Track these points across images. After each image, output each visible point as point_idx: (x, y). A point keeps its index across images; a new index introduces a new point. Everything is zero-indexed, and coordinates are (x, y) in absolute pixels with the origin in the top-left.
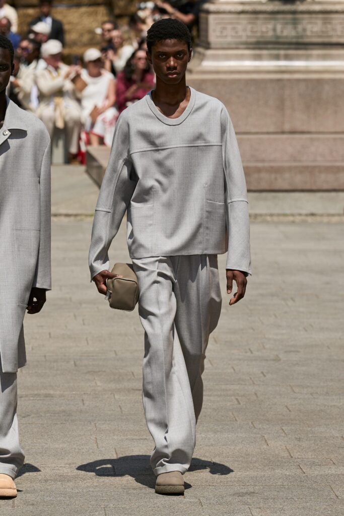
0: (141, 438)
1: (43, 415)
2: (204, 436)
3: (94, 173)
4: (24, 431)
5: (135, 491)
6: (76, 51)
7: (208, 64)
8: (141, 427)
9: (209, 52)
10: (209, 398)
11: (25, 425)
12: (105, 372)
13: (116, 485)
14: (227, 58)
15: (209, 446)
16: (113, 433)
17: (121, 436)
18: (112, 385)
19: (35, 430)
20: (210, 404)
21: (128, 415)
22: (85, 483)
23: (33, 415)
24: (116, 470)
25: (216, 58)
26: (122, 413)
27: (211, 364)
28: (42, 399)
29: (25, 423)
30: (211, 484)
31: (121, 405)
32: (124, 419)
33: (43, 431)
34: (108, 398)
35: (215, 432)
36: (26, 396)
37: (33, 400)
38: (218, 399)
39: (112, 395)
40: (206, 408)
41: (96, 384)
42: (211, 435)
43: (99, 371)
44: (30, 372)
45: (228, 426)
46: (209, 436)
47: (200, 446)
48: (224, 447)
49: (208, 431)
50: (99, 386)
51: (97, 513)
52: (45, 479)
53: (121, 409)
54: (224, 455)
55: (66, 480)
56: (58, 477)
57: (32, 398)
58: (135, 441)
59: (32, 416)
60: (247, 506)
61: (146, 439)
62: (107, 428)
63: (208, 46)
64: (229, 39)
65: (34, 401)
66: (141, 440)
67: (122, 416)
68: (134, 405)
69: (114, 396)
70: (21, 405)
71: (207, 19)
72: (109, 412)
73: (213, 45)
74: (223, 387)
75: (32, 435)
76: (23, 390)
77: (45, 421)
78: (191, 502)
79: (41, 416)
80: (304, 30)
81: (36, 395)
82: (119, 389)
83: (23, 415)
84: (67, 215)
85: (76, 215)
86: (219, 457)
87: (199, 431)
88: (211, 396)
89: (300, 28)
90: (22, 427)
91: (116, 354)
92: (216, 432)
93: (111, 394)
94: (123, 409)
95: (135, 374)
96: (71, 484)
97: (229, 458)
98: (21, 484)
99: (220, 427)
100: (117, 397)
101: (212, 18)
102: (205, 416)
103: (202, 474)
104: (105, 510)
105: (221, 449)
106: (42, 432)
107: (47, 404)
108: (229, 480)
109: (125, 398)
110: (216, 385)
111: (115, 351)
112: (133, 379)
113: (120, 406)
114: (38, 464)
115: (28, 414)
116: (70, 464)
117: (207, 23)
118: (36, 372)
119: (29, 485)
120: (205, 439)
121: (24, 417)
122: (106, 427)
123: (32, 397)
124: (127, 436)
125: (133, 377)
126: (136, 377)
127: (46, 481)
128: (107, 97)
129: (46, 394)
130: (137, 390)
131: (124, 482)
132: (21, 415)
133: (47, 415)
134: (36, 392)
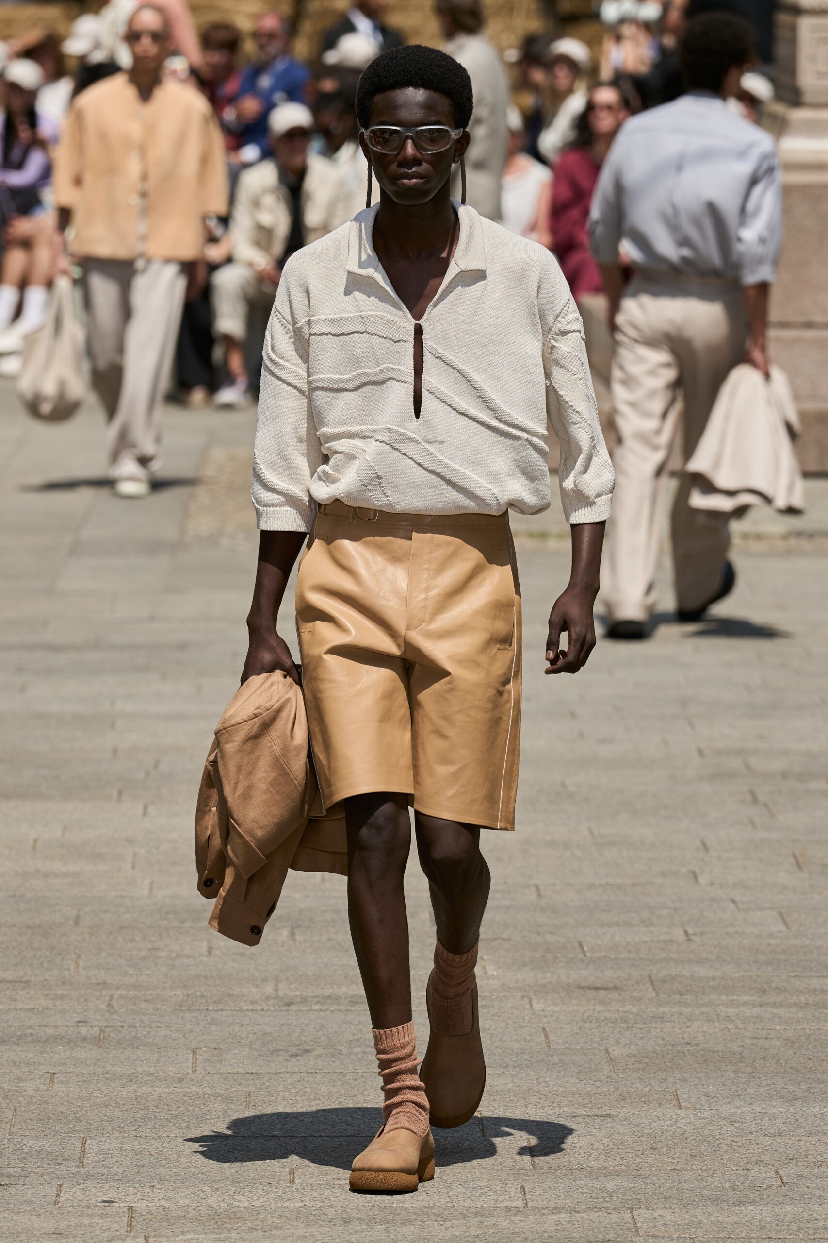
0: (596, 1111)
1: (345, 1051)
2: (759, 1109)
4: (293, 1091)
7: (794, 146)
8: (598, 1084)
9: (798, 115)
10: (775, 1011)
11: (296, 1077)
12: (508, 940)
13: (528, 1234)
15: (772, 1136)
16: (525, 1099)
17: (544, 1107)
18: (528, 976)
19: (324, 1089)
20: (778, 1028)
21: (563, 1054)
22: (447, 1229)
23: (318, 1051)
24: (528, 1196)
26: (549, 1046)
27: (786, 924)
28: (343, 1008)
29: (297, 1070)
30: (773, 1235)
31: (547, 1029)
32: (554, 1064)
33: (343, 1092)
34: (514, 1008)
35: (789, 1101)
36: (304, 1000)
37: (321, 1010)
38: (800, 1014)
39: (526, 1000)
40: (767, 1038)
41: (486, 973)
42: (777, 1107)
43: (494, 940)
44: (316, 938)
45: (822, 1086)
46: (772, 1110)
47: (750, 1136)
48: (810, 1139)
49: (771, 1098)
50: (492, 977)
52: (345, 1215)
53: (547, 1037)
54: (811, 1159)
55: (398, 1218)
56: (377, 1212)
57: (317, 1007)
58: (580, 1119)
59: (314, 1053)
61: (608, 1115)
62: (510, 1085)
63: (796, 98)
65: (322, 1014)
66: (598, 1120)
67: (548, 1055)
68: (580, 1028)
69: (531, 1005)
70: (289, 1024)
71: (793, 29)
72: (516, 1046)
73: (808, 98)
74: (814, 983)
75: (313, 1103)
76: (294, 985)
77: (350, 1067)
79: (340, 1052)
81: (329, 997)
82: (544, 986)
83: (294, 1050)
86: (797, 1164)
87: (748, 1098)
88: (781, 1005)
90: (289, 1081)
91: (540, 896)
92: (791, 1099)
93: (523, 997)
94: (552, 1037)
95: (585, 948)
96: (410, 1230)
97: (822, 1169)
98: (281, 1229)
99: (803, 1086)
100: (537, 1006)
101: (806, 26)
102: (764, 1058)
103: (750, 1208)
105: (802, 1143)
106: (341, 1096)
107: (356, 1022)
108: (821, 1224)
109: (557, 1009)
110: (795, 976)
111: (537, 887)
112: (582, 961)
113: (544, 1029)
114: (328, 1177)
115: (307, 1048)
117: (793, 41)
118: (330, 939)
119: (301, 1232)
120: (763, 1117)
121: (296, 1055)
122: (506, 1084)
123: (318, 1002)
124: (559, 1107)
125: (581, 956)
126: (588, 954)
127: (347, 1221)
129: (352, 997)
130: (589, 988)
131: (549, 1227)
132: (287, 1051)
133: (355, 1050)
134: (328, 991)
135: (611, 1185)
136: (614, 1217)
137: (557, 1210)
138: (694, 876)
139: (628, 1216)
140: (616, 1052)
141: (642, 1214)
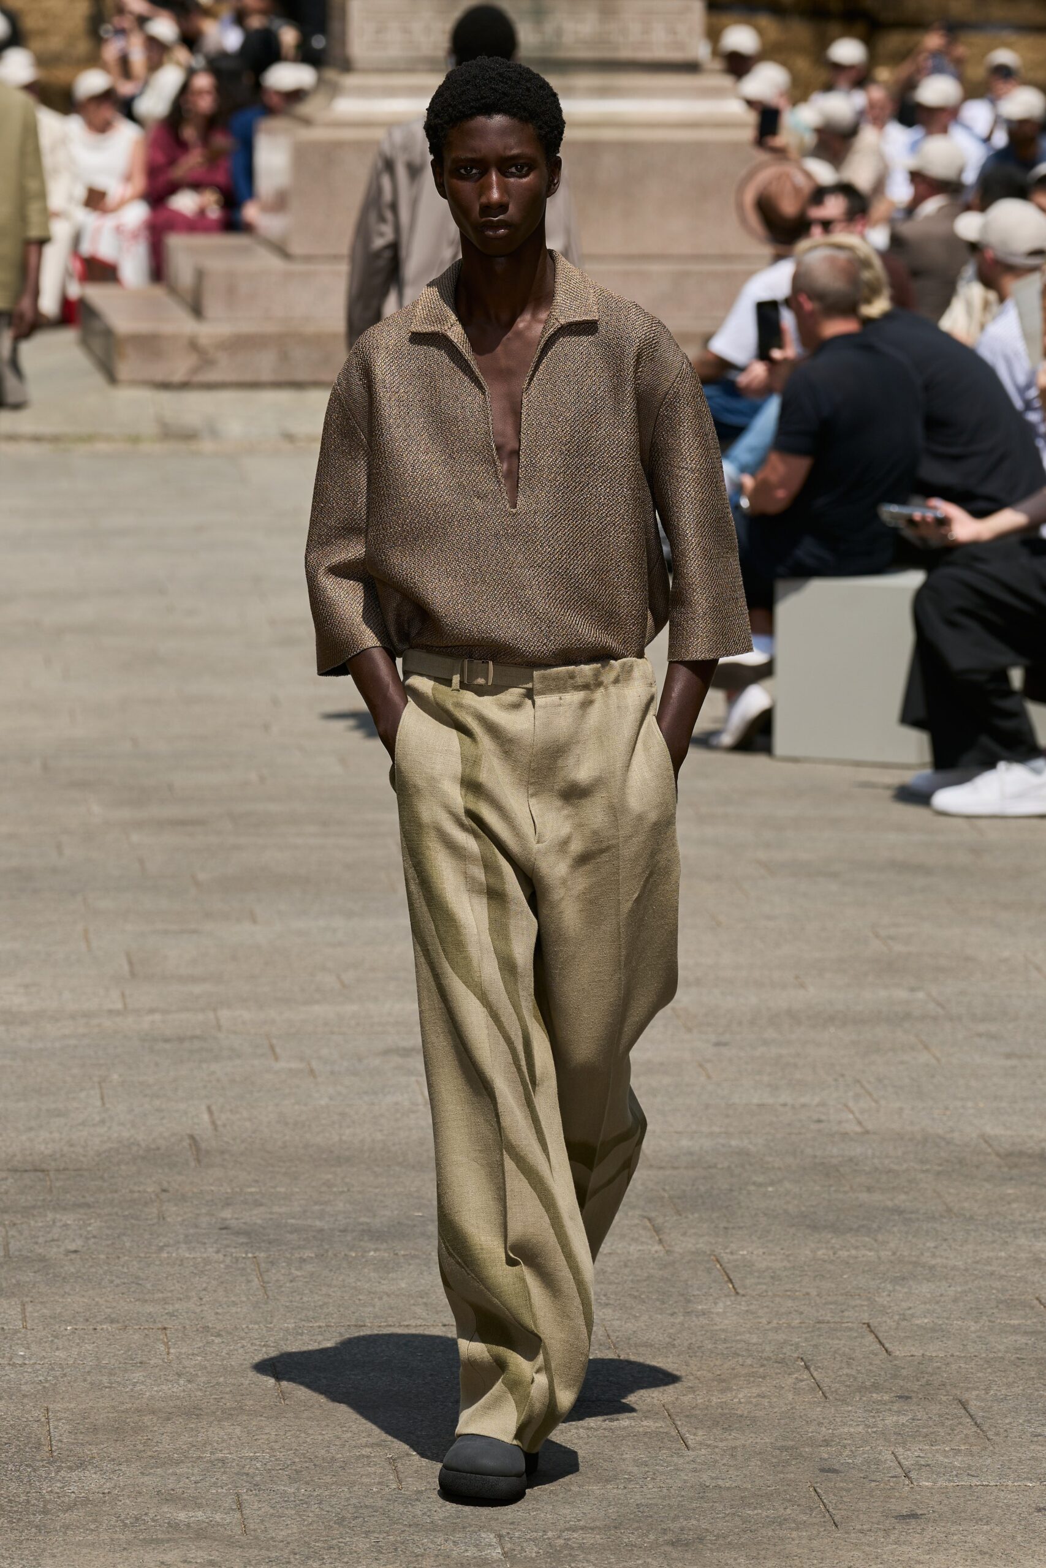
2: (322, 924)
3: (97, 343)
5: (168, 1046)
6: (59, 75)
7: (347, 106)
9: (350, 81)
10: (335, 840)
12: (109, 783)
13: (128, 1032)
14: (390, 92)
16: (124, 917)
17: (140, 924)
18: (125, 813)
20: (338, 855)
21: (157, 879)
25: (364, 92)
26: (144, 873)
31: (143, 857)
32: (149, 888)
39: (125, 834)
41: (90, 811)
43: (97, 783)
49: (333, 914)
50: (96, 815)
51: (83, 1095)
60: (413, 1079)
62: (111, 907)
63: (347, 66)
64: (394, 51)
67: (144, 880)
69: (128, 837)
72: (116, 872)
73: (357, 65)
78: (290, 1070)
80: (559, 33)
82: (139, 822)
84: (37, 439)
85: (55, 439)
89: (549, 27)
91: (136, 745)
92: (349, 915)
93: (121, 832)
96: (26, 1030)
99: (360, 904)
100: (134, 838)
103: (315, 1007)
104: (101, 1088)
111: (133, 738)
116: (26, 986)
117: (344, 18)
122: (107, 905)
128: (128, 178)
131: (145, 1026)
135: (197, 989)
136: (200, 1017)
137: (152, 1011)
138: (266, 727)
139: (211, 1015)
140: (202, 876)
141: (224, 1014)
